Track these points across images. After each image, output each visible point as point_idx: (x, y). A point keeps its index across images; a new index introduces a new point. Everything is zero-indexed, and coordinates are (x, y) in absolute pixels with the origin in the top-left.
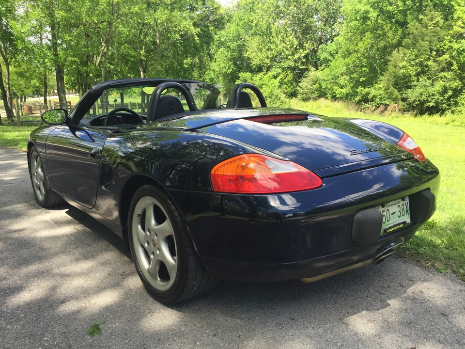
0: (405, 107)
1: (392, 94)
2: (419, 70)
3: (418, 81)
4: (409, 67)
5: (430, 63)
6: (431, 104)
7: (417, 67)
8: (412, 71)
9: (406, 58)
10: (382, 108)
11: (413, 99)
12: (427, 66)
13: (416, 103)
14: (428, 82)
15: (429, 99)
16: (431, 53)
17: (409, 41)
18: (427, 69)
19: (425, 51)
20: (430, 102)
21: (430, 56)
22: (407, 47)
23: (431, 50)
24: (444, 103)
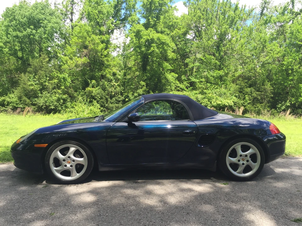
0: (35, 109)
1: (25, 101)
2: (41, 87)
3: (42, 93)
4: (35, 85)
5: (47, 84)
6: (53, 107)
7: (39, 86)
8: (37, 87)
9: (31, 80)
10: (19, 110)
11: (41, 104)
12: (45, 85)
13: (44, 106)
14: (48, 95)
15: (51, 104)
16: (46, 78)
17: (32, 69)
18: (45, 87)
19: (43, 76)
20: (51, 106)
21: (46, 80)
22: (30, 73)
23: (46, 76)
24: (59, 107)
